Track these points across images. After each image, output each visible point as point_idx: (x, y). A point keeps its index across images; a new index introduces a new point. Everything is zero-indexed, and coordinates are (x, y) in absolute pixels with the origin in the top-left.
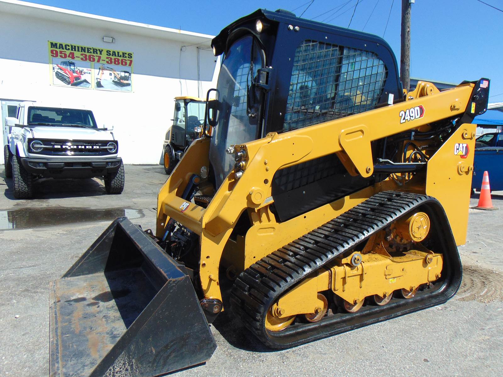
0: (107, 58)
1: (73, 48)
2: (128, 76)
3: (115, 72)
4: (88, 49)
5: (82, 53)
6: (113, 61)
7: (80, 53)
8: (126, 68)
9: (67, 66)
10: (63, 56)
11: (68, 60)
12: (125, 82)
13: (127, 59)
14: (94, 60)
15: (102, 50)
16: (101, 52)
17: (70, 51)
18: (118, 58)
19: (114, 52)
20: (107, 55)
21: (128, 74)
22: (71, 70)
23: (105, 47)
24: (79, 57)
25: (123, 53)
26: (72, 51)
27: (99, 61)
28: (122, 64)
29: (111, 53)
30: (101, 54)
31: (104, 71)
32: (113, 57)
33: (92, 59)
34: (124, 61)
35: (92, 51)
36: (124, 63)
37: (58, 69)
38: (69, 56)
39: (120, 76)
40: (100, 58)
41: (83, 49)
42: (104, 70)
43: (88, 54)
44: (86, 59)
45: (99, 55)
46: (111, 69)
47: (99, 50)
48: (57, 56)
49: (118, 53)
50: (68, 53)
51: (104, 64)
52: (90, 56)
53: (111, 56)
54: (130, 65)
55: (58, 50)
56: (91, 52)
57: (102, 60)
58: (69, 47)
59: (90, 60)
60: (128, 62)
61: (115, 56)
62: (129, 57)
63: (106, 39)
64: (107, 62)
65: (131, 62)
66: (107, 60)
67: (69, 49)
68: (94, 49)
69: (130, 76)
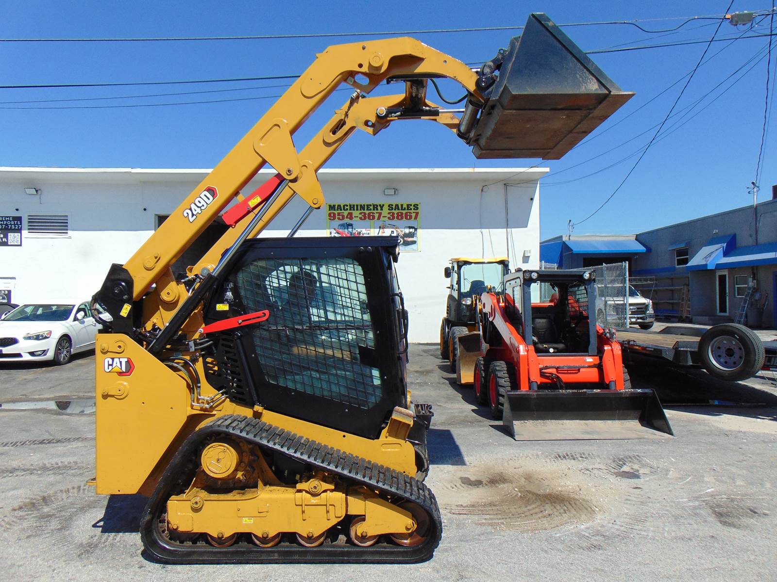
0: (389, 213)
1: (352, 207)
2: (413, 231)
3: (398, 230)
4: (367, 205)
5: (361, 211)
6: (396, 215)
7: (359, 212)
8: (412, 223)
9: (345, 229)
10: (341, 218)
11: (346, 222)
12: (410, 239)
13: (413, 211)
14: (374, 218)
15: (383, 205)
16: (382, 207)
17: (349, 211)
18: (401, 211)
19: (397, 205)
20: (389, 209)
21: (413, 230)
22: (348, 233)
23: (386, 201)
24: (357, 217)
25: (408, 205)
26: (350, 211)
27: (379, 218)
28: (406, 218)
29: (394, 207)
30: (382, 209)
31: (385, 230)
32: (396, 212)
33: (371, 217)
34: (408, 214)
35: (372, 207)
36: (408, 217)
37: (335, 233)
38: (347, 217)
39: (403, 234)
40: (380, 214)
41: (362, 207)
42: (385, 228)
43: (367, 212)
44: (365, 218)
45: (379, 211)
46: (394, 226)
47: (380, 205)
48: (334, 218)
49: (402, 205)
50: (346, 213)
51: (385, 221)
52: (369, 214)
53: (393, 211)
54: (416, 218)
55: (336, 212)
56: (371, 210)
57: (383, 217)
58: (347, 207)
59: (369, 219)
60: (414, 215)
61: (399, 209)
62: (414, 209)
63: (387, 192)
64: (389, 218)
65: (417, 214)
66: (389, 216)
67: (347, 209)
68: (374, 205)
69: (415, 232)
